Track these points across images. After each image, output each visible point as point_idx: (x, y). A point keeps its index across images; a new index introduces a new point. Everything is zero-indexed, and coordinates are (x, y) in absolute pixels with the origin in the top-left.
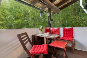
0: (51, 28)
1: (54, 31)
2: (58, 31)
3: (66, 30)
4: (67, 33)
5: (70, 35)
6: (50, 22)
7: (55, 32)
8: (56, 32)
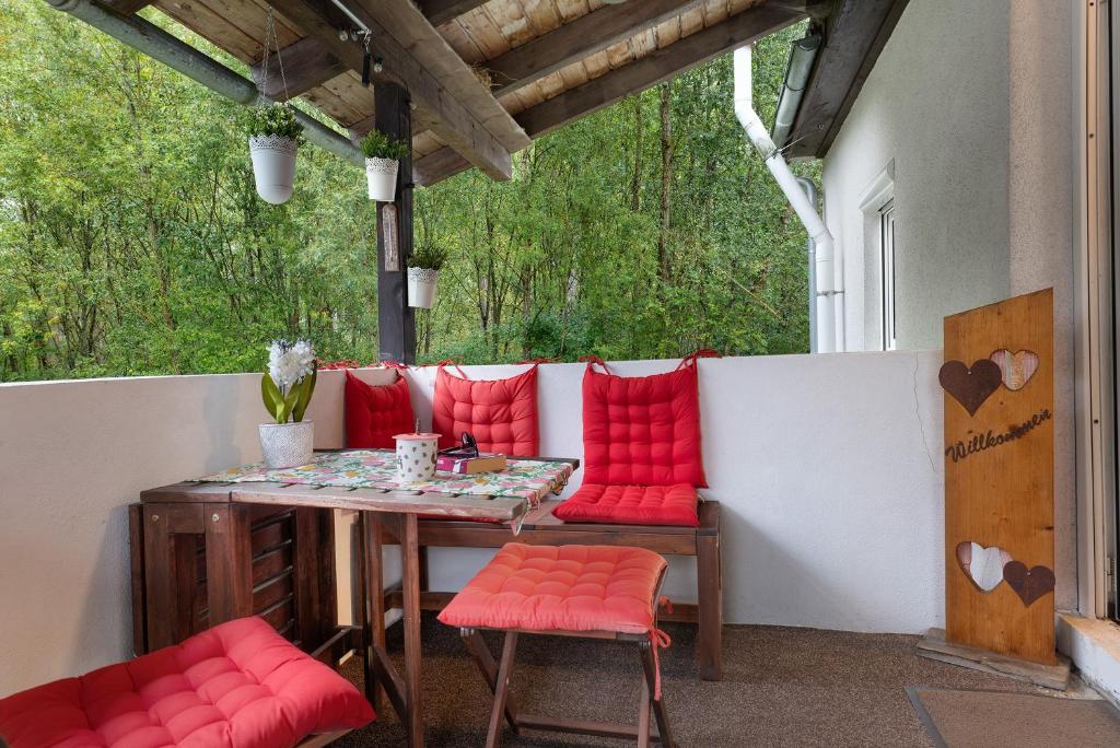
0: (425, 378)
1: (459, 408)
2: (519, 406)
3: (624, 401)
4: (635, 429)
5: (668, 461)
6: (404, 285)
7: (477, 430)
8: (497, 430)
